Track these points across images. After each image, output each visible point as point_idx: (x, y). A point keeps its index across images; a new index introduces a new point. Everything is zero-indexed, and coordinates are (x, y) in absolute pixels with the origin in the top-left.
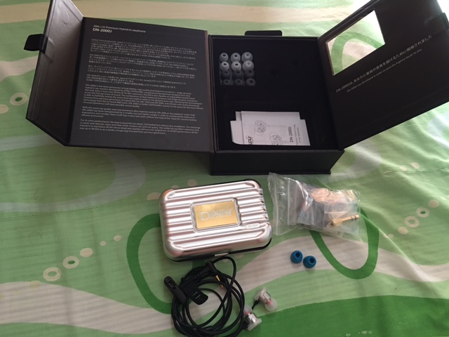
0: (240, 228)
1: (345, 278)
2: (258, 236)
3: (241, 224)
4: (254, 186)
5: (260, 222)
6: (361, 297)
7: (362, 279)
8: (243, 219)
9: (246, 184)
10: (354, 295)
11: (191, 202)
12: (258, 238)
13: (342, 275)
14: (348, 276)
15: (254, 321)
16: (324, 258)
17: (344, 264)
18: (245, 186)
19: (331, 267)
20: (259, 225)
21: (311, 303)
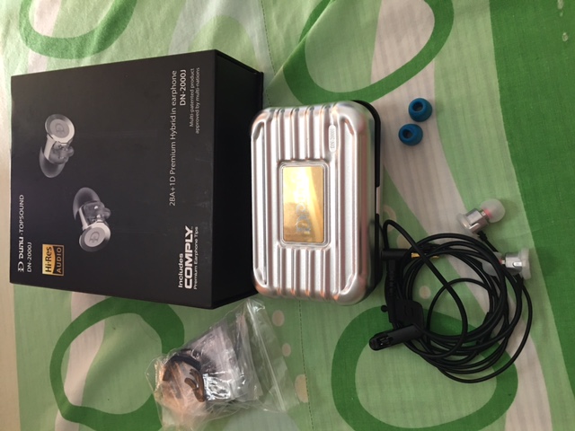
0: (332, 164)
1: (450, 41)
2: (352, 133)
3: (327, 160)
4: (261, 125)
5: (327, 125)
6: (488, 9)
7: (454, 7)
8: (317, 156)
9: (256, 138)
10: (484, 23)
11: (276, 244)
12: (355, 133)
13: (445, 47)
14: (447, 35)
15: (520, 264)
16: (413, 80)
17: (424, 42)
18: (259, 141)
19: (430, 68)
20: (332, 127)
21: (499, 109)
